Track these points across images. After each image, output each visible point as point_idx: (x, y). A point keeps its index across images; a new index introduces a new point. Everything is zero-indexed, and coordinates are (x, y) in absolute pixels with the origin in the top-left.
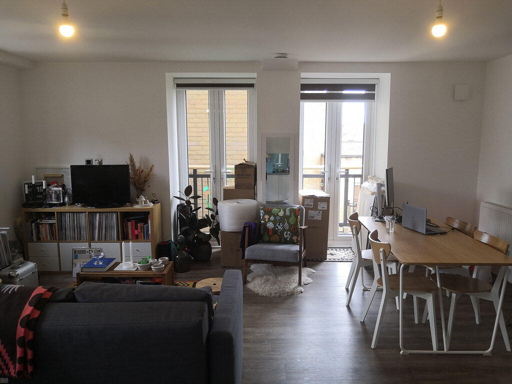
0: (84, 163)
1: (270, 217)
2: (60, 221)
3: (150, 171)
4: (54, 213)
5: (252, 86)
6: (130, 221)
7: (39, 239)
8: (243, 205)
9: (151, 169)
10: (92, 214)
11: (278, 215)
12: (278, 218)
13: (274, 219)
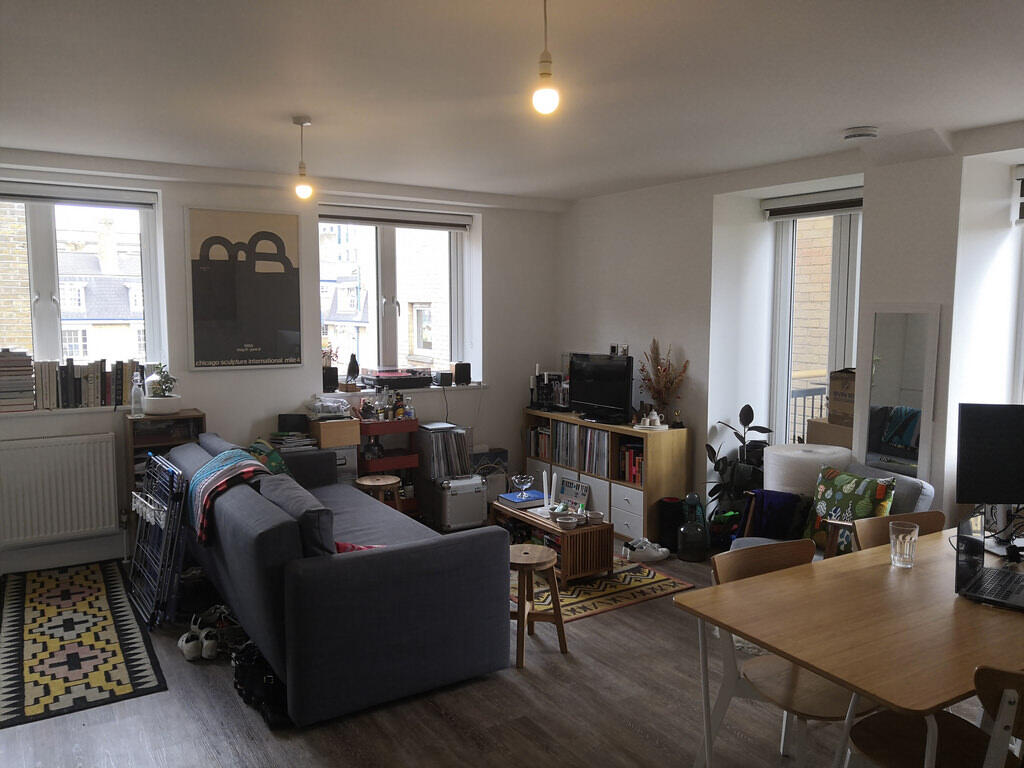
0: (608, 352)
1: (826, 491)
2: (556, 433)
3: (684, 371)
4: (548, 419)
5: (858, 203)
6: (628, 449)
7: (537, 454)
8: (816, 456)
9: (685, 367)
10: (584, 429)
11: (841, 489)
12: (839, 496)
13: (832, 496)
